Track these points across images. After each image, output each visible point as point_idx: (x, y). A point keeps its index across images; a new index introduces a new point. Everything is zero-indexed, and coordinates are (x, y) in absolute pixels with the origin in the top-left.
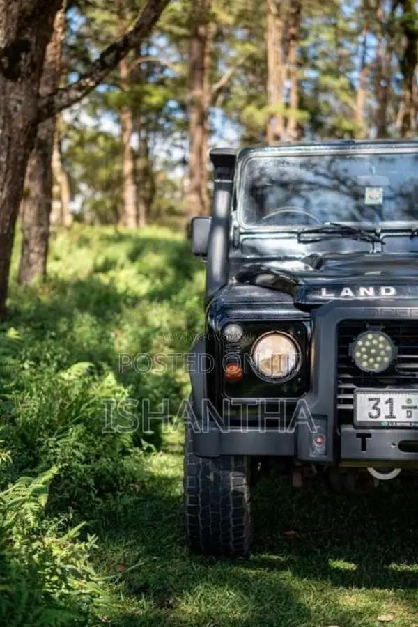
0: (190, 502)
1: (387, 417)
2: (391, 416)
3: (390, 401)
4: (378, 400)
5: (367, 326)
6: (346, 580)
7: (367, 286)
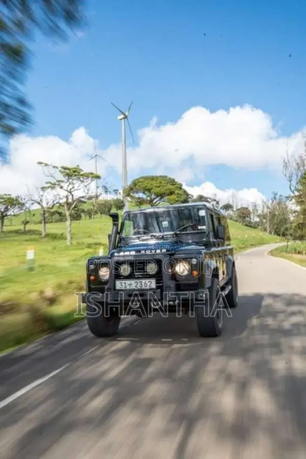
1: (124, 287)
3: (125, 283)
4: (122, 283)
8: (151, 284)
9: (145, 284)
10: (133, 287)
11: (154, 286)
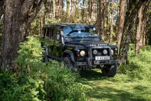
1: (98, 59)
7: (93, 45)
8: (108, 58)
9: (106, 58)
10: (102, 59)
11: (109, 59)
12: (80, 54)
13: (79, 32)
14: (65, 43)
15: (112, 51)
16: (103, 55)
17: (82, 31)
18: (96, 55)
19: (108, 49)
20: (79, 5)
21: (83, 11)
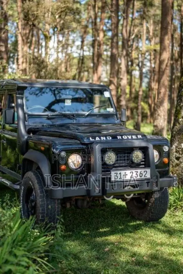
0: (42, 217)
1: (120, 179)
2: (121, 178)
3: (120, 173)
5: (108, 150)
6: (105, 234)
7: (103, 137)
8: (147, 173)
9: (140, 173)
10: (128, 177)
11: (148, 176)
12: (67, 164)
13: (68, 103)
14: (29, 132)
15: (156, 153)
16: (133, 165)
17: (74, 100)
18: (114, 166)
19: (144, 150)
20: (74, 49)
21: (82, 60)
